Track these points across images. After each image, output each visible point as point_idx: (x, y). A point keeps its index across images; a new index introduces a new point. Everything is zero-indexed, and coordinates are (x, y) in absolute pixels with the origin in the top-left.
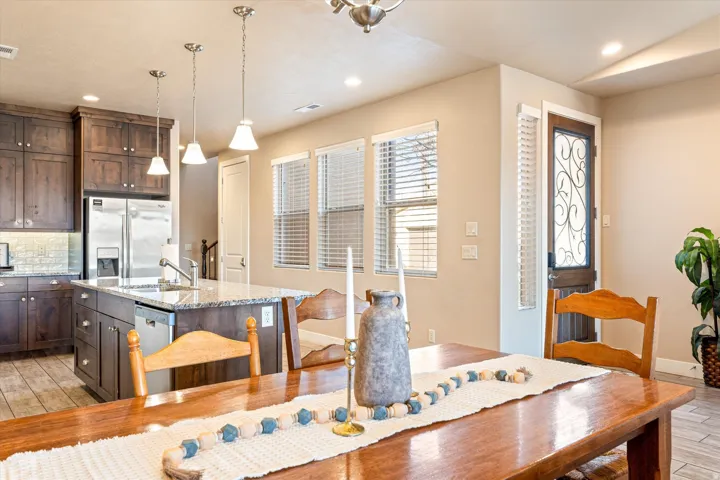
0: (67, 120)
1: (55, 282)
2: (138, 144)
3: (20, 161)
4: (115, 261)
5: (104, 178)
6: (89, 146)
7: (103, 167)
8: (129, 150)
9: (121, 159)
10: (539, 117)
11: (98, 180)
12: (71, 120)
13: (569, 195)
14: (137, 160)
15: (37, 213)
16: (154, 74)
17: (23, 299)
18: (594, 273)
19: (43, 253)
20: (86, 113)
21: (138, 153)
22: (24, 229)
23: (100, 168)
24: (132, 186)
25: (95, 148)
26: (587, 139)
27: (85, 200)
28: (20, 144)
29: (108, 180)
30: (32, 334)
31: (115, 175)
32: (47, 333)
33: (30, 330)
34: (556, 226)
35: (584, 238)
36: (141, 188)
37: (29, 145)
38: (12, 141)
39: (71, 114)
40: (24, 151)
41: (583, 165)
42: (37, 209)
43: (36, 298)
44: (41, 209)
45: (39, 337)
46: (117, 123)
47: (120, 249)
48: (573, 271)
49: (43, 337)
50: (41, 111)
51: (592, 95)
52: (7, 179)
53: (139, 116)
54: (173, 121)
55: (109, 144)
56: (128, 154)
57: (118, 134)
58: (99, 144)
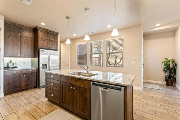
0: (32, 30)
1: (30, 71)
2: (51, 37)
3: (20, 39)
4: (46, 65)
5: (43, 45)
6: (40, 37)
7: (43, 42)
8: (49, 39)
9: (47, 41)
11: (42, 45)
12: (33, 30)
14: (51, 41)
15: (24, 53)
16: (67, 18)
17: (22, 76)
19: (24, 63)
20: (39, 28)
21: (51, 40)
22: (21, 57)
23: (42, 42)
24: (50, 47)
25: (41, 37)
27: (39, 50)
28: (20, 34)
29: (44, 45)
30: (24, 85)
31: (46, 44)
32: (28, 84)
33: (23, 84)
36: (52, 48)
37: (22, 35)
38: (17, 33)
39: (34, 28)
40: (21, 36)
42: (24, 52)
43: (25, 75)
44: (25, 52)
45: (26, 85)
46: (46, 32)
47: (48, 62)
49: (27, 85)
50: (26, 27)
52: (16, 43)
53: (51, 31)
54: (59, 33)
55: (45, 37)
56: (49, 40)
57: (47, 35)
58: (42, 36)
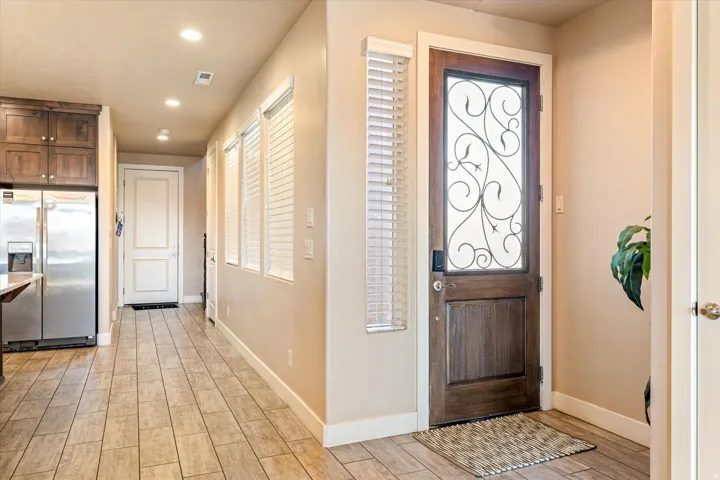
2: (58, 133)
4: (28, 256)
5: (20, 169)
6: (6, 136)
7: (20, 158)
8: (48, 139)
9: (39, 149)
10: (409, 54)
13: (484, 167)
14: (58, 150)
18: (538, 280)
21: (59, 143)
23: (16, 159)
24: (52, 177)
25: (11, 138)
26: (522, 86)
29: (24, 171)
31: (33, 166)
34: (450, 211)
35: (517, 229)
36: (61, 179)
41: (514, 124)
46: (36, 112)
47: (34, 243)
48: (491, 277)
51: (533, 21)
53: (60, 103)
54: (100, 106)
55: (27, 134)
56: (47, 144)
57: (36, 123)
58: (16, 135)
